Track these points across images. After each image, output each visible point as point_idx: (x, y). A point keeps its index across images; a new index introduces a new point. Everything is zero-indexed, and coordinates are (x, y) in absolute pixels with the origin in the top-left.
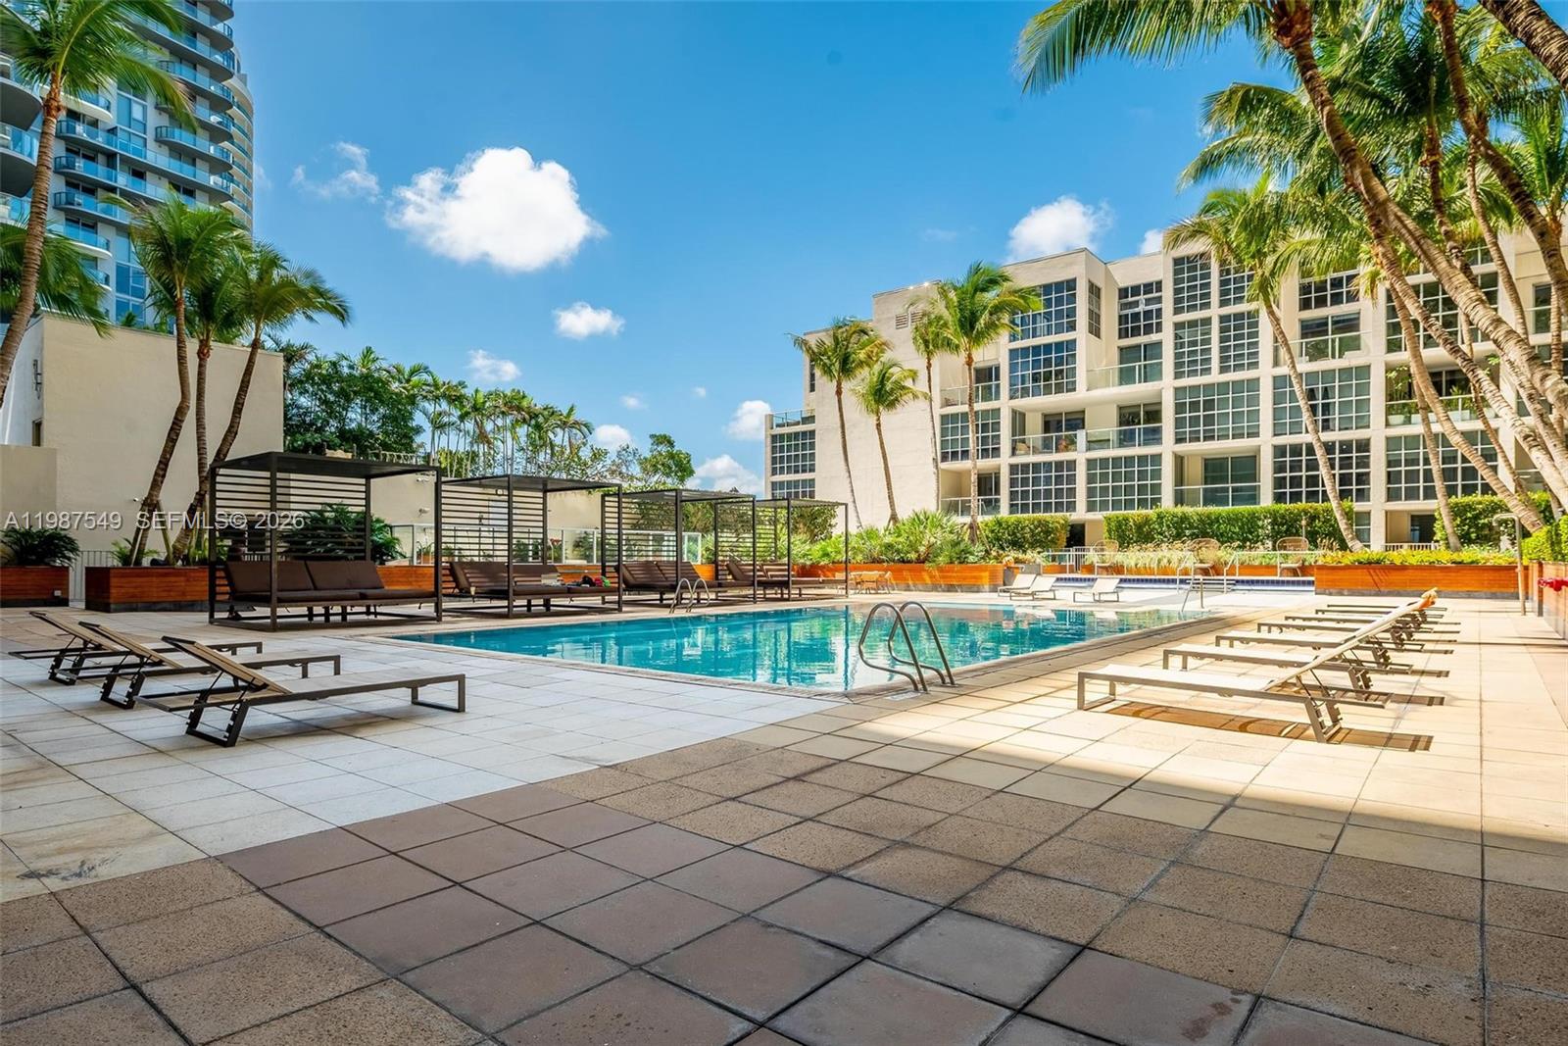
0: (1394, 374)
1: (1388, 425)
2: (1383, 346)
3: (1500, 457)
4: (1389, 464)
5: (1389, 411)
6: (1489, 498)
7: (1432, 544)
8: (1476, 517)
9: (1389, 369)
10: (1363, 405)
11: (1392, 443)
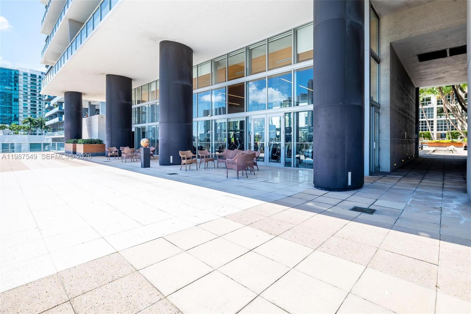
0: (438, 109)
1: (437, 118)
2: (436, 104)
3: (458, 124)
4: (438, 125)
5: (438, 115)
6: (456, 131)
7: (445, 139)
8: (454, 134)
9: (438, 108)
10: (432, 114)
11: (438, 121)
